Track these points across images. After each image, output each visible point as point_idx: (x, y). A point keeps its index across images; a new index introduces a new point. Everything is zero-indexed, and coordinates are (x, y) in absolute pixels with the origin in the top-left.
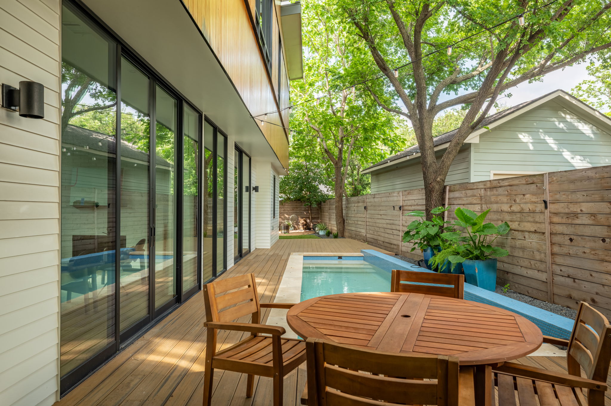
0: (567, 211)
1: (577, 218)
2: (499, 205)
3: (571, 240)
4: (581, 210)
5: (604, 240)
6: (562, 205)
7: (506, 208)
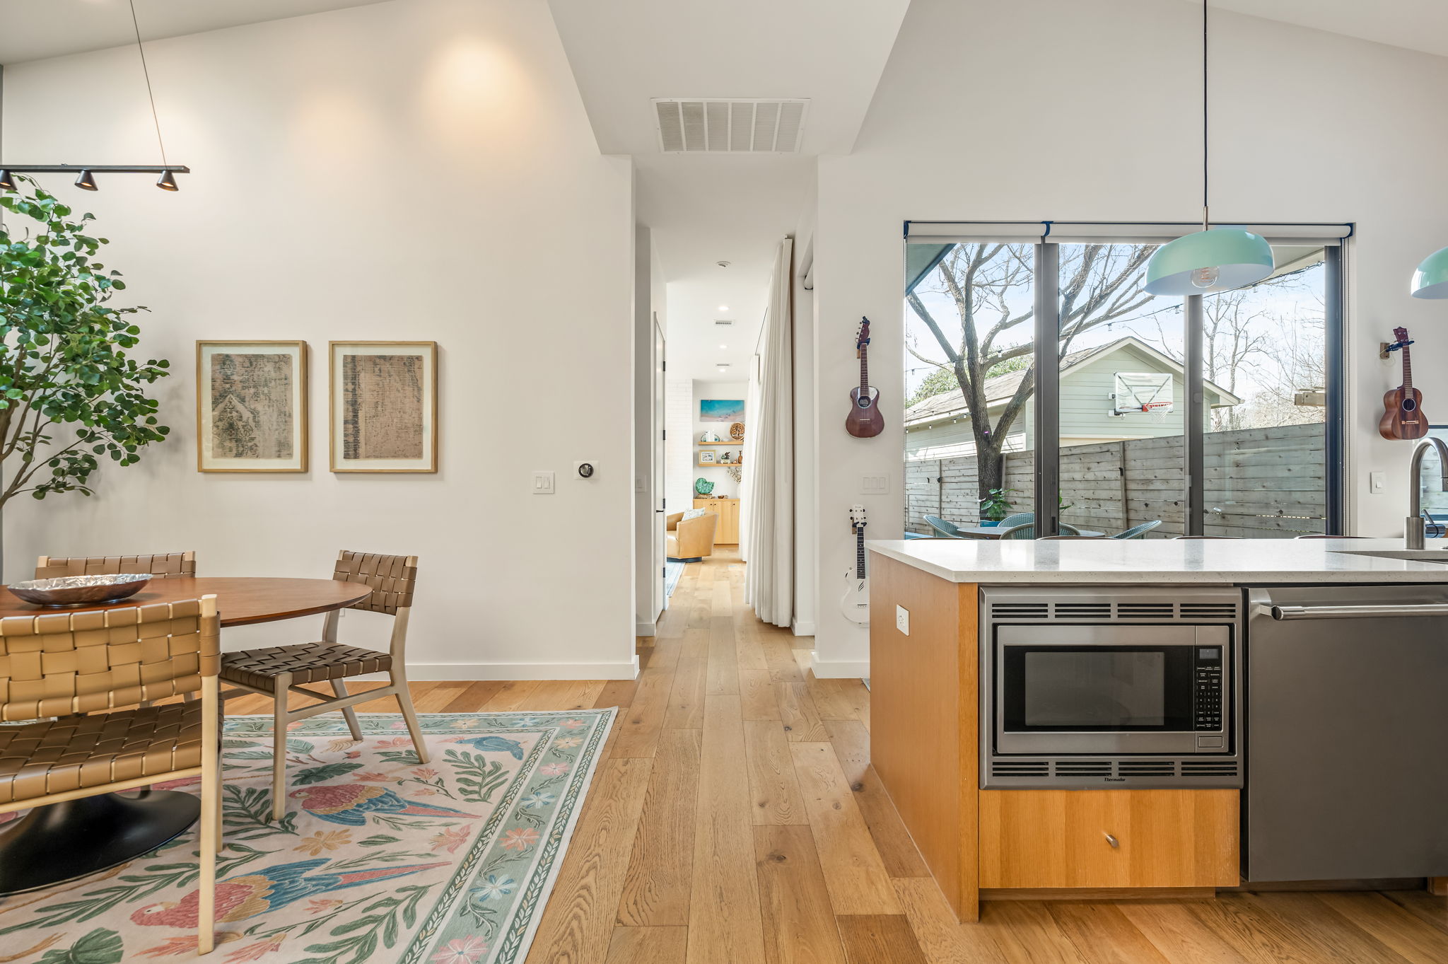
0: (1142, 477)
1: (1152, 483)
2: (1071, 474)
3: (1147, 505)
4: (1156, 477)
5: (1176, 504)
6: (1138, 472)
7: (1078, 476)
